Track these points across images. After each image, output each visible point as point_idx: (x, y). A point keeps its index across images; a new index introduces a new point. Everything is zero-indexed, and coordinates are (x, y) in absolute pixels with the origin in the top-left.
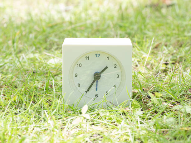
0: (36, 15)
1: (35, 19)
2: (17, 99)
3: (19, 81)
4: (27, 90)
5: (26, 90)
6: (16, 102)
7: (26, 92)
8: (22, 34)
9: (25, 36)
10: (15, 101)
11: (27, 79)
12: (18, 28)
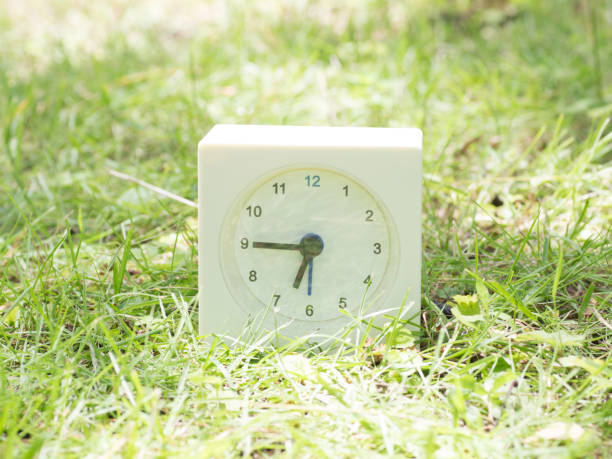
0: (81, 50)
1: (76, 61)
2: (18, 317)
3: (25, 260)
4: (52, 288)
5: (48, 288)
6: (15, 329)
7: (46, 295)
8: (34, 110)
9: (45, 115)
10: (12, 324)
11: (52, 255)
12: (21, 90)
